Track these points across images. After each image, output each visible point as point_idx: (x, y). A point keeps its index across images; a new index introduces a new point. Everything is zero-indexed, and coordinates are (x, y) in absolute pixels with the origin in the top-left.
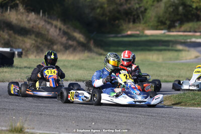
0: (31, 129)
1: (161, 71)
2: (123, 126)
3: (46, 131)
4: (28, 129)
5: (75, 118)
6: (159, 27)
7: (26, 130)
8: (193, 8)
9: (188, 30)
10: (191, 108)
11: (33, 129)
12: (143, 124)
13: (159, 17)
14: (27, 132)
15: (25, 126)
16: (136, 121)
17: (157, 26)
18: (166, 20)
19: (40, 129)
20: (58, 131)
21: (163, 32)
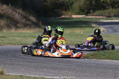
0: (8, 72)
1: (83, 39)
2: (63, 71)
3: (17, 73)
4: (6, 72)
5: (33, 66)
6: (81, 13)
7: (5, 73)
8: (101, 2)
9: (98, 15)
10: (103, 60)
11: (9, 72)
12: (75, 69)
13: (81, 7)
14: (6, 74)
15: (5, 71)
16: (70, 68)
17: (80, 13)
18: (85, 9)
19: (13, 73)
20: (24, 74)
21: (83, 16)
